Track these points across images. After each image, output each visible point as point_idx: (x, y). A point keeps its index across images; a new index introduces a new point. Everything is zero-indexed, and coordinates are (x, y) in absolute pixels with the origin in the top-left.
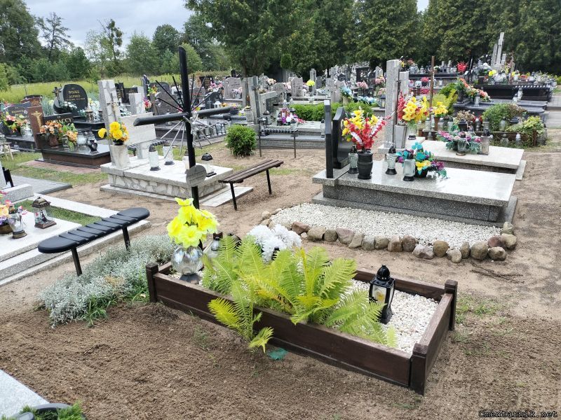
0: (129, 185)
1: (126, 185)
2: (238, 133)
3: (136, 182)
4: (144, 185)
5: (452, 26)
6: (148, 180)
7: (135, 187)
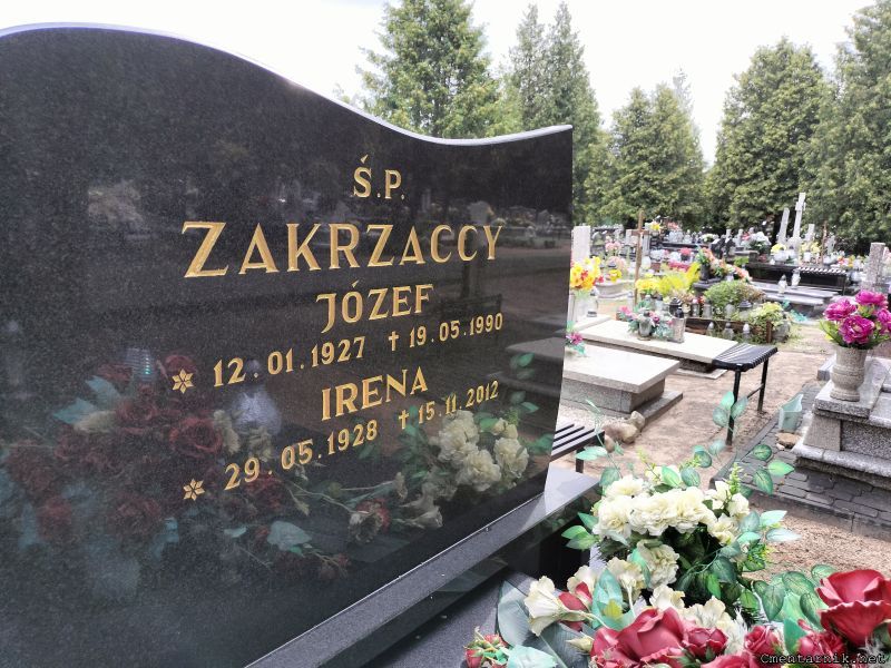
5: (747, 180)
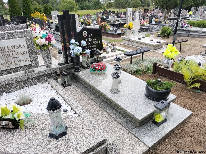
0: (130, 44)
1: (129, 44)
2: (166, 30)
3: (133, 43)
4: (135, 44)
6: (137, 43)
7: (132, 44)
